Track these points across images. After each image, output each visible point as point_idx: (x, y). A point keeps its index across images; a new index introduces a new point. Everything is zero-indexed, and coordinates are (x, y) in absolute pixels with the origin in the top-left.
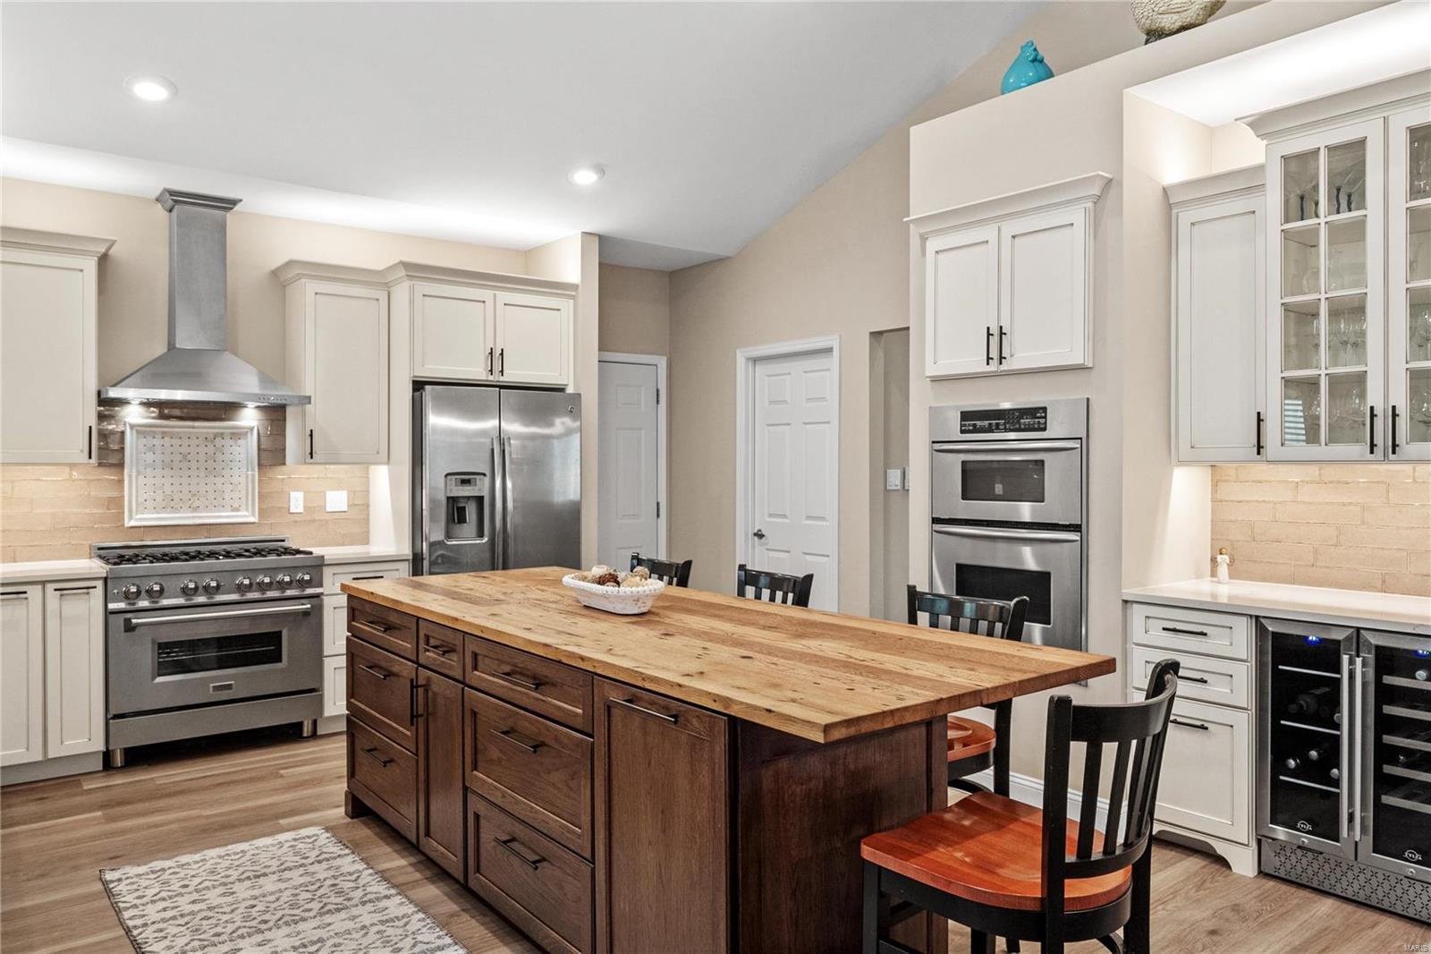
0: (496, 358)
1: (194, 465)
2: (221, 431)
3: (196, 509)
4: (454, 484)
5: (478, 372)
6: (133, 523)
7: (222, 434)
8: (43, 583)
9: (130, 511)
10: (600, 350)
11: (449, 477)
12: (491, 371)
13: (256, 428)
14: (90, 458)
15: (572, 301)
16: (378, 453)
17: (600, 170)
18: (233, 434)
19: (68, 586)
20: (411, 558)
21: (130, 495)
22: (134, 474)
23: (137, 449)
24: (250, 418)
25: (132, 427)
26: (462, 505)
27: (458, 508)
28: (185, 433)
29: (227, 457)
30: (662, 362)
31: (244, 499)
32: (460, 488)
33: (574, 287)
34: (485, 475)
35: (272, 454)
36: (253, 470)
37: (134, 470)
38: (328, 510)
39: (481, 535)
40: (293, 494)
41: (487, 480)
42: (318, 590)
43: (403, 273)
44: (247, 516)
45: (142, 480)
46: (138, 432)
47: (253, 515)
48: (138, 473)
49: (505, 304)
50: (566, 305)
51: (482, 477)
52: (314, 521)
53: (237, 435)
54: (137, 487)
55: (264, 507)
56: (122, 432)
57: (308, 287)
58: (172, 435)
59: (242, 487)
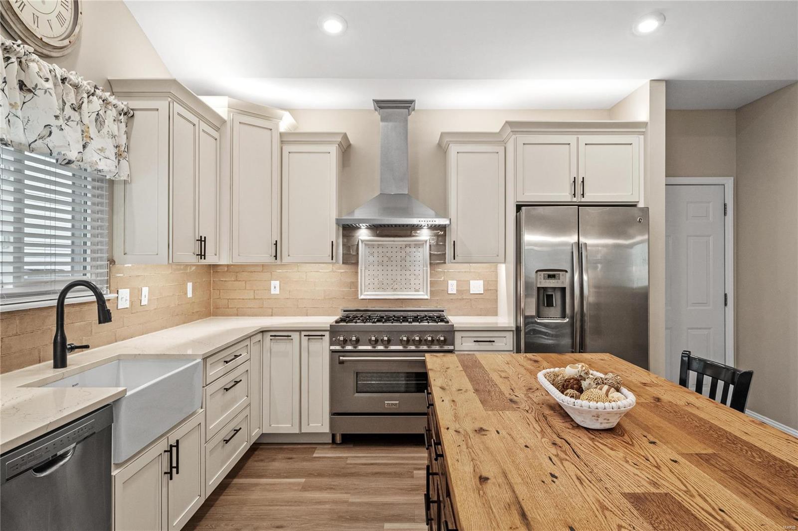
0: (578, 184)
1: (394, 263)
2: (409, 243)
3: (395, 290)
4: (543, 278)
5: (565, 195)
6: (362, 297)
7: (410, 244)
8: (300, 331)
9: (361, 290)
10: (668, 175)
11: (538, 273)
12: (574, 194)
13: (428, 241)
14: (332, 259)
15: (642, 137)
16: (498, 256)
17: (661, 15)
18: (416, 245)
19: (312, 334)
20: (514, 329)
21: (361, 280)
22: (363, 269)
23: (365, 255)
24: (425, 235)
25: (362, 241)
26: (550, 293)
27: (547, 295)
28: (388, 244)
29: (412, 259)
30: (729, 182)
31: (422, 284)
32: (548, 281)
33: (644, 124)
34: (566, 271)
35: (438, 258)
36: (427, 267)
37: (363, 267)
38: (471, 293)
39: (564, 316)
40: (450, 282)
41: (568, 275)
42: (451, 348)
43: (509, 130)
44: (423, 295)
45: (367, 273)
46: (366, 245)
47: (427, 295)
48: (365, 267)
49: (586, 144)
50: (637, 140)
51: (565, 272)
52: (462, 299)
53: (419, 245)
54: (365, 276)
55: (433, 289)
56: (358, 245)
57: (453, 149)
58: (383, 246)
59: (421, 277)
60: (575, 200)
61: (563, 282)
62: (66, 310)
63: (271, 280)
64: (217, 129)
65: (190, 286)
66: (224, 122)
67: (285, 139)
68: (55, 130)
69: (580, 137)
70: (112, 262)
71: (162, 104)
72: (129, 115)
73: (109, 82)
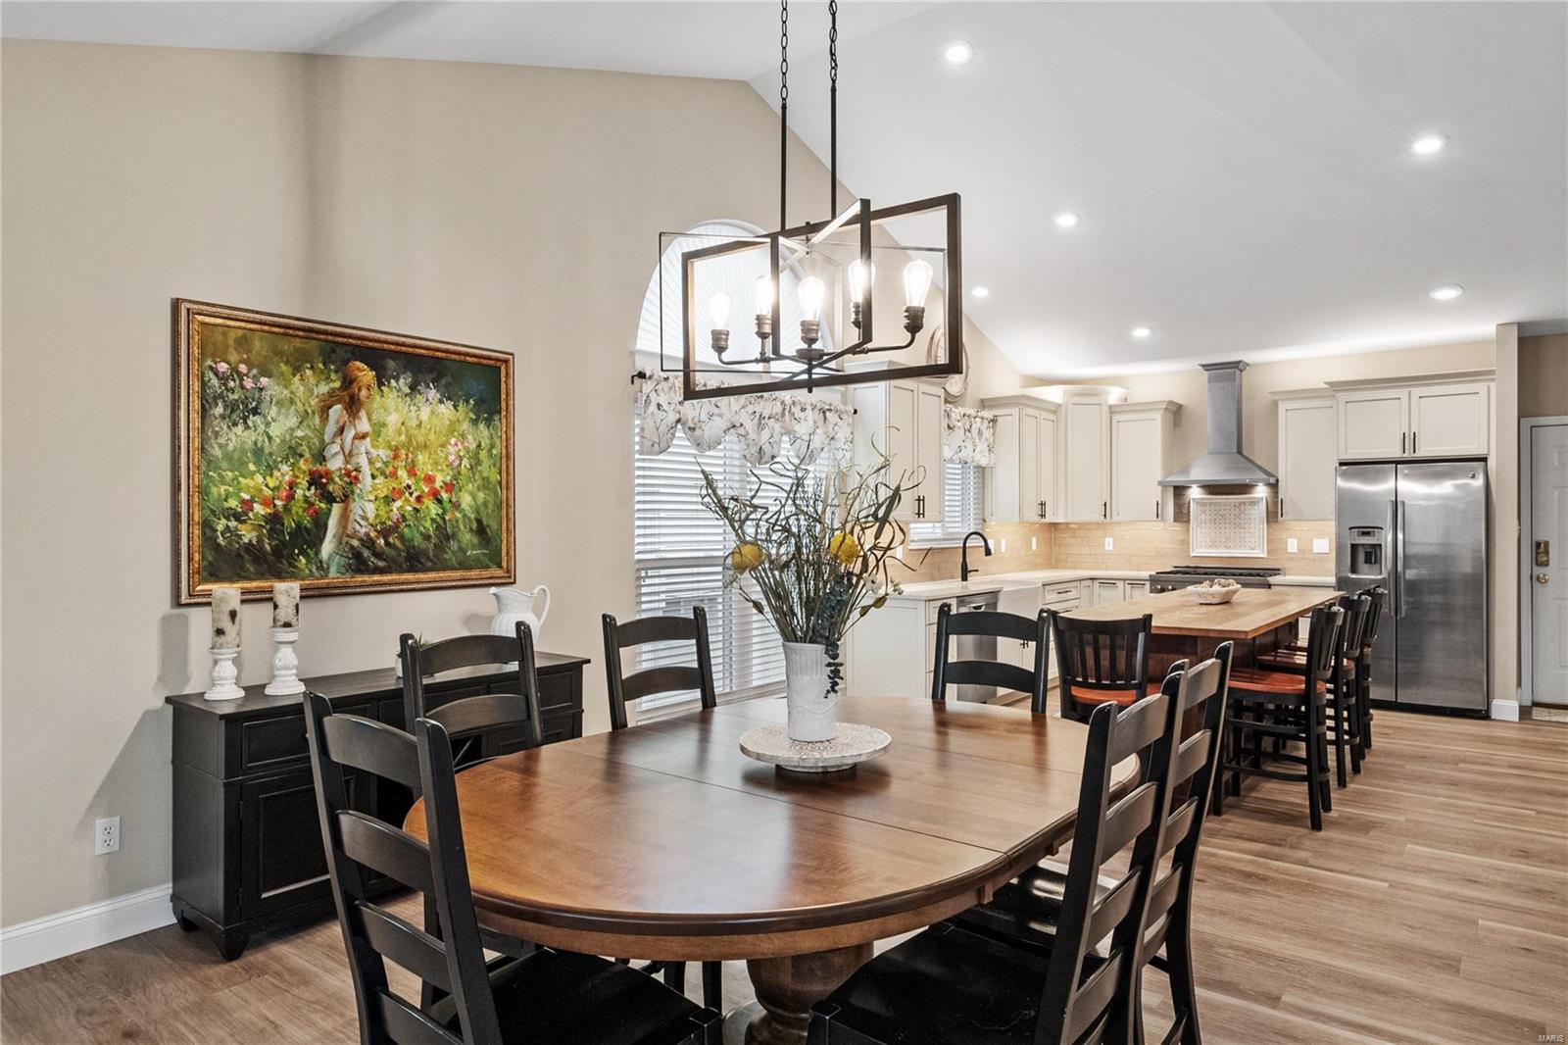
0: (1408, 440)
1: (1227, 521)
2: (1243, 500)
3: (1229, 547)
4: (1356, 535)
5: (1394, 452)
6: (1194, 554)
7: (1245, 502)
8: (1125, 580)
9: (1193, 547)
11: (1353, 529)
12: (1405, 451)
13: (1264, 499)
14: (1158, 518)
15: (1491, 384)
18: (1251, 502)
19: (1135, 583)
20: (1334, 586)
21: (1193, 538)
22: (1195, 526)
23: (1197, 513)
24: (1260, 492)
25: (1194, 500)
27: (1366, 552)
28: (1222, 502)
29: (1247, 516)
31: (1258, 542)
32: (1361, 538)
34: (1382, 529)
35: (1274, 514)
36: (1263, 525)
37: (1195, 524)
38: (1315, 551)
40: (1289, 540)
41: (1384, 532)
44: (1259, 552)
45: (1200, 530)
46: (1197, 503)
47: (1263, 552)
49: (1420, 397)
50: (1486, 388)
51: (1380, 529)
52: (1304, 558)
54: (1197, 534)
55: (1270, 548)
56: (1189, 503)
57: (1282, 407)
58: (1215, 504)
59: (1257, 534)
60: (1406, 455)
61: (1378, 540)
62: (967, 550)
63: (1106, 536)
64: (1055, 412)
65: (1034, 540)
66: (1060, 405)
67: (1113, 410)
68: (963, 449)
69: (1413, 390)
70: (984, 521)
71: (1015, 411)
72: (994, 421)
73: (982, 401)
